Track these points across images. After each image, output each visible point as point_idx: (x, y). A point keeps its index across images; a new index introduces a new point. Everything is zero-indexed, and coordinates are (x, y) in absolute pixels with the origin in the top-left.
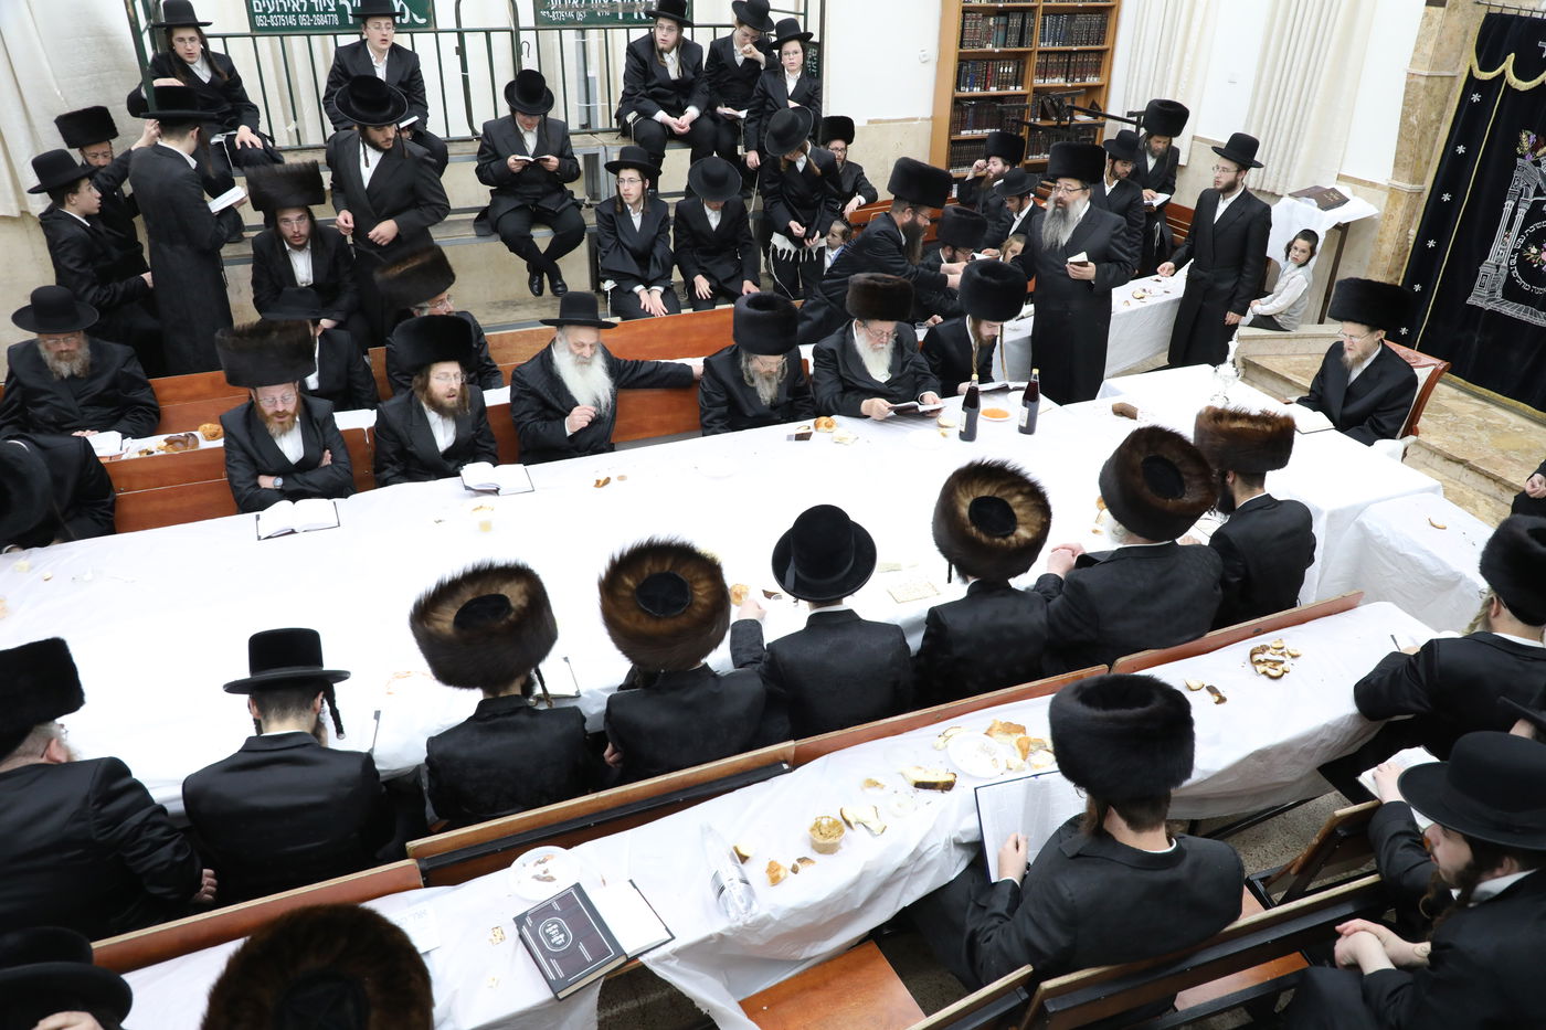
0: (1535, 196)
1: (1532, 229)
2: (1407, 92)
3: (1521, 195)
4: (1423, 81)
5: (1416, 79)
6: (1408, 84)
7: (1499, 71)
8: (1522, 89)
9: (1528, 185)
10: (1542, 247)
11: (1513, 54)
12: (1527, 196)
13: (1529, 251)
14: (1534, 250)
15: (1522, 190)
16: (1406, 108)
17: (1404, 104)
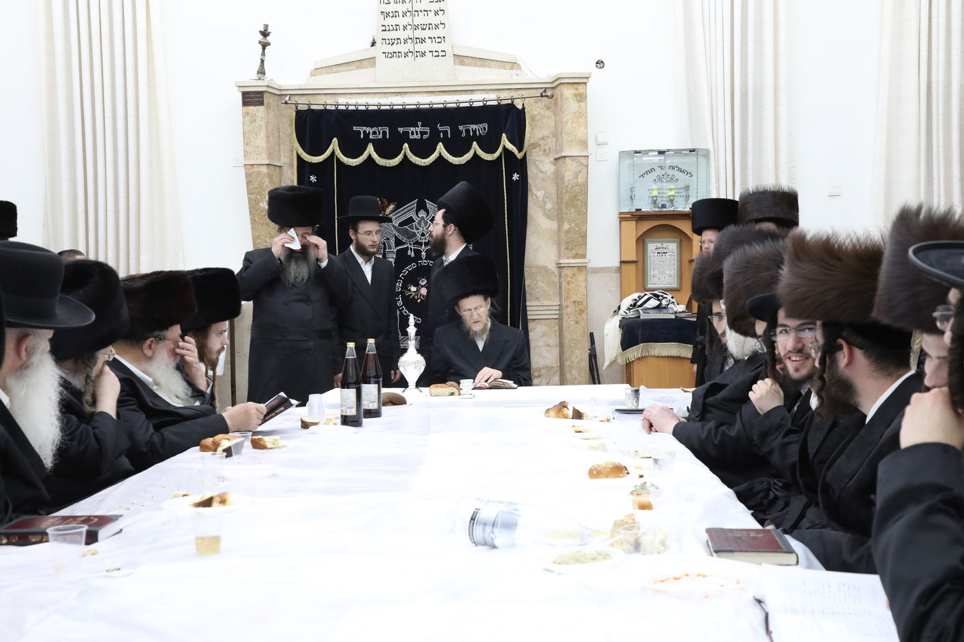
0: (396, 246)
1: (405, 272)
2: (249, 183)
3: (385, 248)
4: (264, 170)
5: (256, 169)
6: (247, 175)
7: (328, 153)
8: (354, 165)
9: (388, 239)
10: (419, 284)
11: (335, 139)
12: (390, 248)
13: (410, 290)
14: (413, 289)
15: (384, 244)
16: (253, 197)
17: (249, 193)
